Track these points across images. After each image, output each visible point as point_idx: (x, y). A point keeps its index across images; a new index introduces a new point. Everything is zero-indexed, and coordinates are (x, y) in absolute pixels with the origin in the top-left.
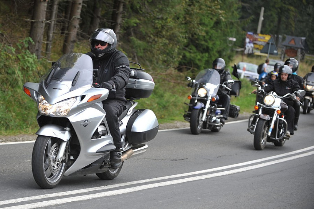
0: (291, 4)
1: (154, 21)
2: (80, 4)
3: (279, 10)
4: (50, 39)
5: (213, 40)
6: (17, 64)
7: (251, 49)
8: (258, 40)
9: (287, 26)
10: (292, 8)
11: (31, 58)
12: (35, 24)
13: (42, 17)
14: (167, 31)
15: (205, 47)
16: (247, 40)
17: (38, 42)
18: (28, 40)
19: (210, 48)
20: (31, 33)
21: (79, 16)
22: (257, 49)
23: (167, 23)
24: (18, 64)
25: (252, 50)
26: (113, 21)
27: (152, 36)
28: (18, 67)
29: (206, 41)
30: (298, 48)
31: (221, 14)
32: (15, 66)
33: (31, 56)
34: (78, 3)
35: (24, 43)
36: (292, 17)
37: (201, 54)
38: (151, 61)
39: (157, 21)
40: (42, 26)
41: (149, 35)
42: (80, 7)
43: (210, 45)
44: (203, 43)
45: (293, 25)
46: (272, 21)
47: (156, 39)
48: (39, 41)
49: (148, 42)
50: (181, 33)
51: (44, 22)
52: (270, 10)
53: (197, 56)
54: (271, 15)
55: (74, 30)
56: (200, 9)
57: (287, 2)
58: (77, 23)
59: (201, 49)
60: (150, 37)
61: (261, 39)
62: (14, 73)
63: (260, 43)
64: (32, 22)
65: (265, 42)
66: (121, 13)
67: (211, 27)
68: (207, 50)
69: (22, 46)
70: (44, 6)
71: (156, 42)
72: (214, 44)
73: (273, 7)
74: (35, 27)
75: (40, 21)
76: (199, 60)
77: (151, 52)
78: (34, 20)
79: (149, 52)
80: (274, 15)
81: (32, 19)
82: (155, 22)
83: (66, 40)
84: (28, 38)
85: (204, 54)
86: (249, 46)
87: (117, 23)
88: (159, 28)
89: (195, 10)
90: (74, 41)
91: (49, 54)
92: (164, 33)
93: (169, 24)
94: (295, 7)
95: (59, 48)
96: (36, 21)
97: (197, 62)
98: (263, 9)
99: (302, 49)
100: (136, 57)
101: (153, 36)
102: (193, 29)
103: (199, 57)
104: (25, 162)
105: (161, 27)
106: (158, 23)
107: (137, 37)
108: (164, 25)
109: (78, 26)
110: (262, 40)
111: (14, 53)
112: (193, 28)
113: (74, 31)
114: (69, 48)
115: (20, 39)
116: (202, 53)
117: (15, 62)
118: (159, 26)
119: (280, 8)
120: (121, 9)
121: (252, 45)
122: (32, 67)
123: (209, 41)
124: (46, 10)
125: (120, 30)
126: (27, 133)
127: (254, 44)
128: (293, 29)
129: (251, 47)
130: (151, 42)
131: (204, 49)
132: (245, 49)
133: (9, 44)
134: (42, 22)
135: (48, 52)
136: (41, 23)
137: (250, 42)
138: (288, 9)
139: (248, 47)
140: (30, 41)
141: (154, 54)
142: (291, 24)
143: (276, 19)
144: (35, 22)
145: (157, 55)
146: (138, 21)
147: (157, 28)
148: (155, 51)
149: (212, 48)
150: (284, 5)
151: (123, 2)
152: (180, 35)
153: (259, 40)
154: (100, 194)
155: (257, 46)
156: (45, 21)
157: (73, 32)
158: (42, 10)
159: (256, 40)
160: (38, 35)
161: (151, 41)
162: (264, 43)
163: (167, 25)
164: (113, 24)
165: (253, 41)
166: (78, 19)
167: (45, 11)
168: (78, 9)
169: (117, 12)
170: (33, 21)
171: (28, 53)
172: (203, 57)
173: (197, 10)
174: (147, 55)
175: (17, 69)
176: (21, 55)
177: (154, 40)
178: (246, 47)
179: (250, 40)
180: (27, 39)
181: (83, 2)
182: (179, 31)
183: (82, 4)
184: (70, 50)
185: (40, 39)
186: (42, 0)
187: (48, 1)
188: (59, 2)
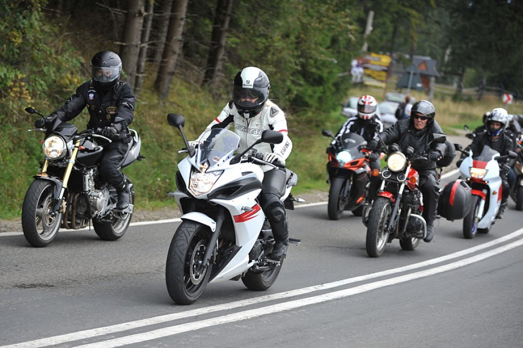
0: (412, 7)
1: (254, 39)
2: (182, 19)
3: (396, 16)
4: (142, 70)
5: (327, 67)
7: (359, 76)
8: (370, 63)
9: (406, 40)
10: (414, 12)
12: (127, 49)
13: (135, 39)
14: (273, 54)
16: (354, 63)
19: (325, 79)
21: (180, 37)
22: (369, 76)
23: (273, 42)
25: (362, 78)
26: (215, 43)
29: (318, 68)
30: (431, 76)
31: (351, 30)
34: (180, 17)
36: (415, 26)
37: (312, 88)
39: (258, 40)
40: (136, 53)
42: (183, 23)
43: (325, 75)
44: (314, 70)
45: (416, 39)
46: (385, 33)
50: (293, 56)
51: (139, 46)
52: (382, 15)
53: (306, 90)
54: (384, 24)
55: (173, 57)
56: (320, 22)
57: (407, 4)
58: (177, 47)
59: (311, 80)
61: (375, 61)
63: (374, 67)
64: (122, 47)
65: (380, 65)
66: (226, 31)
67: (326, 46)
68: (319, 81)
70: (140, 23)
72: (330, 73)
73: (387, 10)
74: (126, 54)
75: (133, 45)
76: (311, 96)
78: (125, 42)
80: (388, 23)
81: (122, 42)
83: (161, 70)
85: (317, 88)
86: (357, 71)
87: (221, 46)
88: (261, 50)
89: (313, 24)
90: (173, 74)
91: (140, 91)
92: (269, 57)
93: (277, 44)
94: (418, 11)
95: (150, 83)
96: (128, 44)
97: (307, 99)
98: (372, 14)
99: (436, 77)
102: (308, 51)
103: (310, 92)
106: (260, 42)
108: (270, 46)
109: (178, 51)
110: (376, 63)
112: (309, 49)
113: (173, 59)
114: (165, 83)
116: (312, 85)
118: (261, 46)
119: (397, 13)
120: (226, 26)
121: (361, 70)
123: (321, 67)
124: (141, 28)
125: (224, 55)
127: (365, 68)
128: (415, 45)
129: (360, 73)
131: (315, 80)
132: (351, 75)
134: (137, 46)
135: (137, 89)
136: (135, 48)
137: (358, 66)
138: (408, 14)
139: (355, 72)
142: (412, 38)
143: (391, 29)
144: (126, 45)
146: (238, 40)
147: (257, 50)
149: (327, 78)
150: (402, 8)
151: (230, 15)
152: (292, 60)
153: (372, 62)
155: (368, 72)
156: (140, 45)
158: (137, 29)
159: (367, 62)
160: (130, 65)
162: (379, 67)
163: (274, 46)
164: (215, 47)
165: (363, 65)
166: (179, 41)
167: (141, 30)
168: (179, 26)
169: (222, 29)
170: (124, 44)
172: (315, 92)
173: (315, 23)
178: (353, 73)
179: (359, 63)
181: (187, 17)
182: (289, 54)
183: (185, 20)
184: (166, 86)
185: (133, 72)
186: (137, 15)
187: (146, 16)
188: (154, 17)
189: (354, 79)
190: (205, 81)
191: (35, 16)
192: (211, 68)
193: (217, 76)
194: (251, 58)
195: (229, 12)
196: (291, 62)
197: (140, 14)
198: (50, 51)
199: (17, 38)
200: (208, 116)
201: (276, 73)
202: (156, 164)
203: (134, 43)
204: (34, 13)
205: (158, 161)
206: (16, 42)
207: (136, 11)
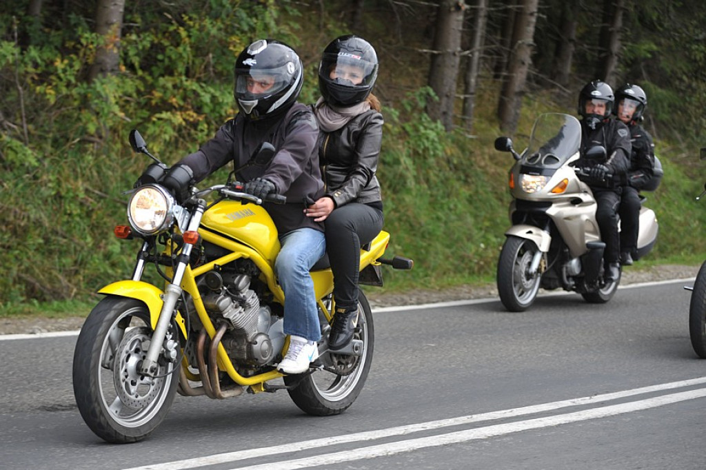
1: (688, 46)
2: (532, 14)
4: (472, 90)
6: (403, 144)
11: (432, 131)
12: (440, 59)
13: (452, 45)
17: (447, 96)
18: (424, 92)
20: (432, 77)
21: (530, 41)
24: (406, 144)
26: (603, 49)
27: (685, 78)
28: (406, 149)
32: (400, 147)
33: (433, 125)
34: (528, 12)
35: (418, 99)
38: (684, 132)
39: (694, 47)
40: (453, 63)
41: (679, 75)
42: (533, 20)
48: (449, 94)
49: (678, 90)
51: (457, 53)
55: (521, 70)
58: (526, 55)
60: (681, 80)
62: (397, 162)
64: (433, 56)
66: (618, 32)
69: (413, 104)
70: (458, 21)
71: (694, 91)
74: (439, 66)
75: (449, 53)
77: (684, 111)
78: (436, 50)
79: (679, 113)
81: (433, 49)
82: (690, 48)
83: (505, 91)
84: (424, 88)
87: (611, 54)
88: (700, 60)
90: (522, 93)
91: (469, 120)
95: (491, 109)
96: (440, 52)
100: (652, 122)
101: (688, 77)
104: (425, 348)
106: (697, 50)
107: (653, 81)
109: (528, 61)
111: (396, 119)
113: (521, 72)
114: (511, 108)
115: (408, 91)
117: (398, 138)
118: (699, 56)
120: (619, 23)
122: (435, 148)
124: (461, 28)
126: (427, 286)
130: (684, 92)
133: (385, 103)
134: (454, 54)
135: (467, 117)
136: (452, 57)
140: (428, 94)
141: (690, 117)
144: (439, 54)
145: (696, 118)
146: (655, 47)
147: (695, 61)
148: (692, 109)
151: (622, 9)
154: (582, 412)
156: (460, 52)
157: (519, 74)
158: (454, 29)
160: (445, 81)
161: (683, 88)
164: (603, 55)
166: (529, 45)
167: (460, 31)
168: (529, 24)
169: (610, 29)
170: (435, 52)
171: (426, 119)
174: (676, 118)
175: (404, 153)
176: (410, 123)
177: (689, 86)
180: (422, 90)
181: (540, 10)
183: (536, 14)
184: (513, 112)
185: (450, 90)
186: (453, 9)
187: (466, 10)
188: (488, 12)
191: (271, 13)
195: (622, 4)
197: (458, 8)
199: (238, 46)
202: (487, 224)
203: (450, 50)
204: (269, 9)
205: (491, 220)
206: (236, 52)
207: (452, 4)
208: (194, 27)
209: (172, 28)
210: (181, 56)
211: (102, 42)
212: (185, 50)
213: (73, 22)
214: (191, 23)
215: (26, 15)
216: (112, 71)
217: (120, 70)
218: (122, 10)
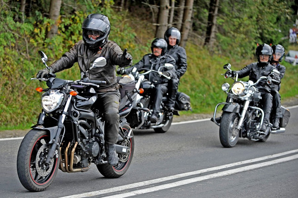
1: (232, 19)
2: (190, 10)
5: (275, 34)
7: (294, 39)
12: (159, 28)
13: (165, 22)
14: (244, 28)
15: (269, 40)
16: (291, 31)
21: (190, 20)
23: (243, 21)
25: (296, 40)
26: (210, 22)
27: (232, 33)
29: (269, 35)
39: (235, 20)
40: (165, 29)
42: (191, 12)
43: (274, 38)
44: (267, 36)
47: (236, 35)
50: (255, 29)
51: (167, 25)
55: (186, 31)
56: (270, 8)
58: (188, 26)
60: (230, 33)
64: (157, 27)
66: (216, 15)
67: (273, 22)
70: (167, 12)
71: (236, 38)
72: (277, 37)
74: (160, 30)
75: (163, 25)
77: (232, 45)
81: (158, 23)
87: (213, 24)
89: (266, 10)
90: (186, 40)
92: (241, 29)
96: (160, 25)
102: (264, 26)
105: (238, 25)
108: (242, 23)
109: (189, 28)
112: (264, 24)
115: (148, 40)
118: (236, 23)
120: (216, 12)
121: (295, 35)
123: (271, 34)
124: (168, 15)
125: (215, 29)
129: (295, 37)
130: (231, 38)
132: (289, 38)
134: (165, 26)
137: (293, 33)
139: (292, 37)
146: (223, 21)
147: (234, 25)
148: (234, 45)
149: (275, 40)
151: (218, 7)
157: (186, 33)
158: (165, 16)
163: (244, 23)
164: (210, 25)
166: (190, 22)
167: (167, 17)
168: (189, 13)
170: (158, 25)
177: (234, 36)
179: (293, 31)
181: (194, 8)
182: (253, 28)
183: (192, 10)
186: (165, 8)
187: (170, 9)
188: (175, 9)
189: (290, 40)
190: (205, 44)
192: (208, 37)
193: (212, 41)
194: (231, 30)
195: (217, 4)
196: (254, 32)
197: (167, 7)
198: (117, 30)
200: (207, 63)
201: (245, 38)
203: (164, 24)
207: (165, 6)
208: (81, 16)
209: (73, 17)
210: (78, 28)
211: (54, 23)
212: (79, 25)
213: (37, 14)
214: (80, 15)
215: (19, 11)
216: (56, 33)
217: (58, 33)
218: (59, 10)
